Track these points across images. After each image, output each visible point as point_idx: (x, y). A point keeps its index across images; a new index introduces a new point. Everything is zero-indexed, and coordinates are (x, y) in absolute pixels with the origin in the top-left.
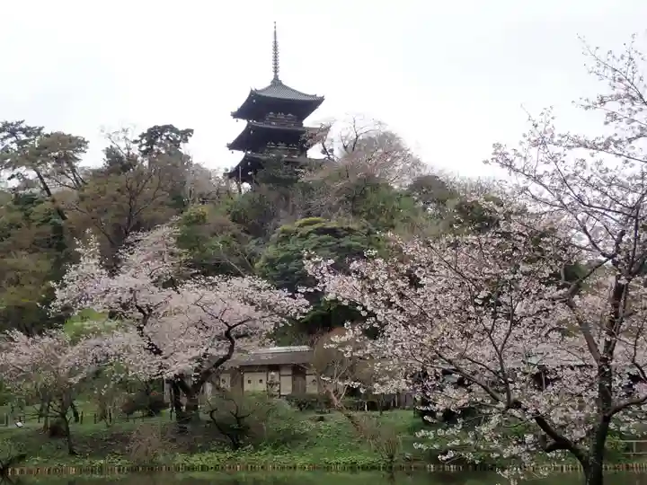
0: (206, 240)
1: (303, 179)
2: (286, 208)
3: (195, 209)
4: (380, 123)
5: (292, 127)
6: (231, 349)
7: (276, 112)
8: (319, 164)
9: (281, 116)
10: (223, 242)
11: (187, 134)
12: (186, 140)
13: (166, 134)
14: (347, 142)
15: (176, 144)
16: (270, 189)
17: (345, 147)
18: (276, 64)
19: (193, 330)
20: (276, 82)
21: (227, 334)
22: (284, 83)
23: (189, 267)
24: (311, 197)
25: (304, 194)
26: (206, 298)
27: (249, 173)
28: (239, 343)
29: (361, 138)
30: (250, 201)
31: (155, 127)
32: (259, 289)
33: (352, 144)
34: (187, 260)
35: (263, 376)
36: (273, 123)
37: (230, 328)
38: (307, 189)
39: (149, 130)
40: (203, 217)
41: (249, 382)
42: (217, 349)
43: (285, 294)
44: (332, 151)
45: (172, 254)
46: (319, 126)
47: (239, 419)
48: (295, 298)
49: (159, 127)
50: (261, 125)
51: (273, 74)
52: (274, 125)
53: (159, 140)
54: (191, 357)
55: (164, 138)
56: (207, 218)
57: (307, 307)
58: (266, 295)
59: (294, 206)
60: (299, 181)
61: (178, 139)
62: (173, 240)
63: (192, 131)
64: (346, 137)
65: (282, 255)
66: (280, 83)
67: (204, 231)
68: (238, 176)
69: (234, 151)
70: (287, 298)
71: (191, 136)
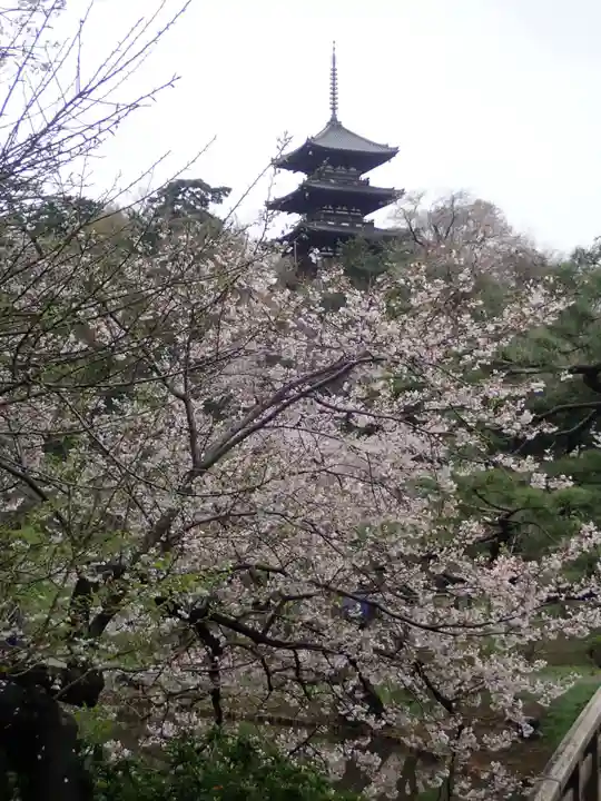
7: (335, 166)
9: (341, 170)
11: (221, 192)
12: (219, 200)
13: (192, 190)
15: (204, 203)
20: (334, 125)
22: (344, 125)
31: (179, 181)
36: (331, 181)
49: (184, 182)
50: (319, 184)
51: (331, 112)
52: (333, 185)
61: (208, 198)
63: (229, 190)
66: (339, 126)
71: (227, 196)
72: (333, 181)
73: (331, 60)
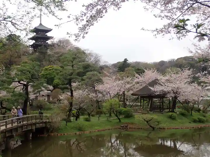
9: (42, 33)
20: (41, 24)
41: (39, 98)
47: (41, 106)
65: (45, 74)
66: (42, 24)
72: (40, 35)
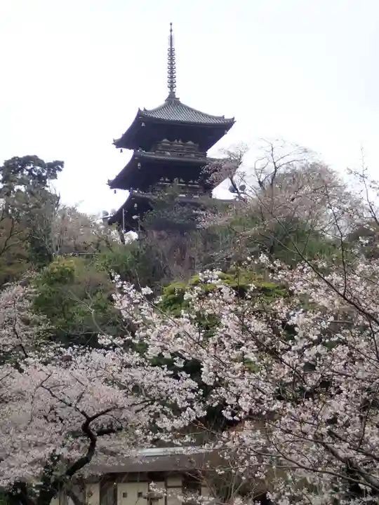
0: (73, 303)
1: (204, 224)
2: (180, 261)
3: (60, 263)
4: (306, 151)
5: (192, 158)
6: (91, 449)
7: (171, 140)
8: (226, 205)
9: (178, 144)
10: (97, 307)
11: (55, 167)
12: (55, 176)
13: (29, 168)
14: (263, 177)
15: (41, 180)
16: (161, 238)
17: (261, 183)
18: (172, 77)
19: (40, 422)
20: (172, 101)
21: (86, 427)
22: (182, 101)
23: (50, 339)
24: (214, 249)
25: (205, 244)
26: (55, 377)
27: (134, 217)
28: (102, 442)
29: (281, 171)
30: (133, 253)
31: (14, 158)
32: (128, 366)
33: (270, 179)
34: (48, 331)
35: (142, 488)
36: (167, 153)
37: (89, 420)
38: (210, 237)
39: (7, 163)
40: (70, 274)
41: (125, 495)
42: (70, 449)
43: (164, 373)
44: (243, 188)
45: (27, 322)
46: (226, 156)
48: (178, 378)
49: (19, 159)
50: (151, 155)
51: (169, 90)
52: (168, 155)
53: (19, 176)
54: (31, 459)
55: (26, 173)
56: (75, 274)
57: (193, 391)
58: (137, 373)
59: (191, 259)
60: (199, 226)
61: (44, 174)
62: (27, 304)
63: (61, 164)
64: (262, 170)
66: (177, 102)
67: (71, 292)
68: (120, 222)
69: (118, 190)
70: (167, 379)
71: (60, 170)
72: (168, 153)
73: (168, 41)
